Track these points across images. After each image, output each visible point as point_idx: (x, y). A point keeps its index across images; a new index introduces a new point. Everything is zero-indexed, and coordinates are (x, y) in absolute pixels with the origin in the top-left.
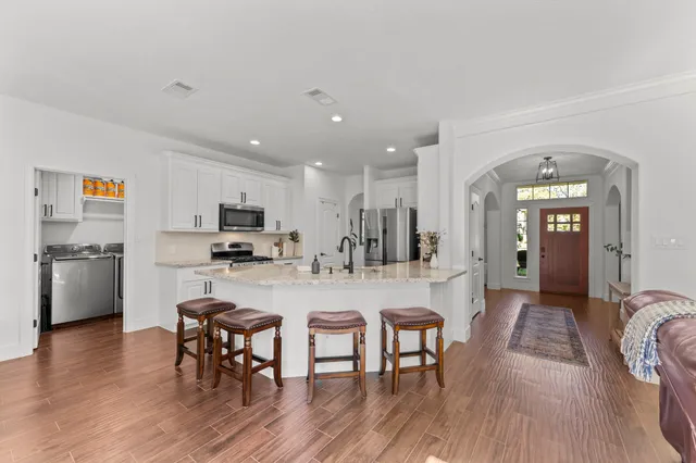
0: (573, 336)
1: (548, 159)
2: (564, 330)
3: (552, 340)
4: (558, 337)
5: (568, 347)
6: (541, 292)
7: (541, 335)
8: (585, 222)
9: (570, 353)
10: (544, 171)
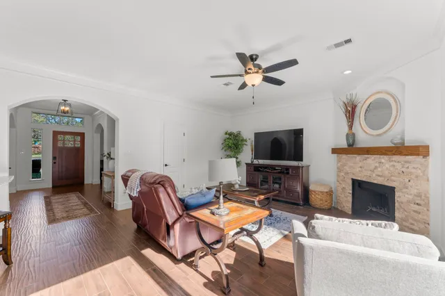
0: (85, 204)
1: (65, 101)
2: (79, 203)
3: (76, 210)
4: (78, 207)
5: (85, 210)
6: (53, 187)
7: (67, 209)
8: (83, 141)
9: (88, 212)
10: (62, 108)
